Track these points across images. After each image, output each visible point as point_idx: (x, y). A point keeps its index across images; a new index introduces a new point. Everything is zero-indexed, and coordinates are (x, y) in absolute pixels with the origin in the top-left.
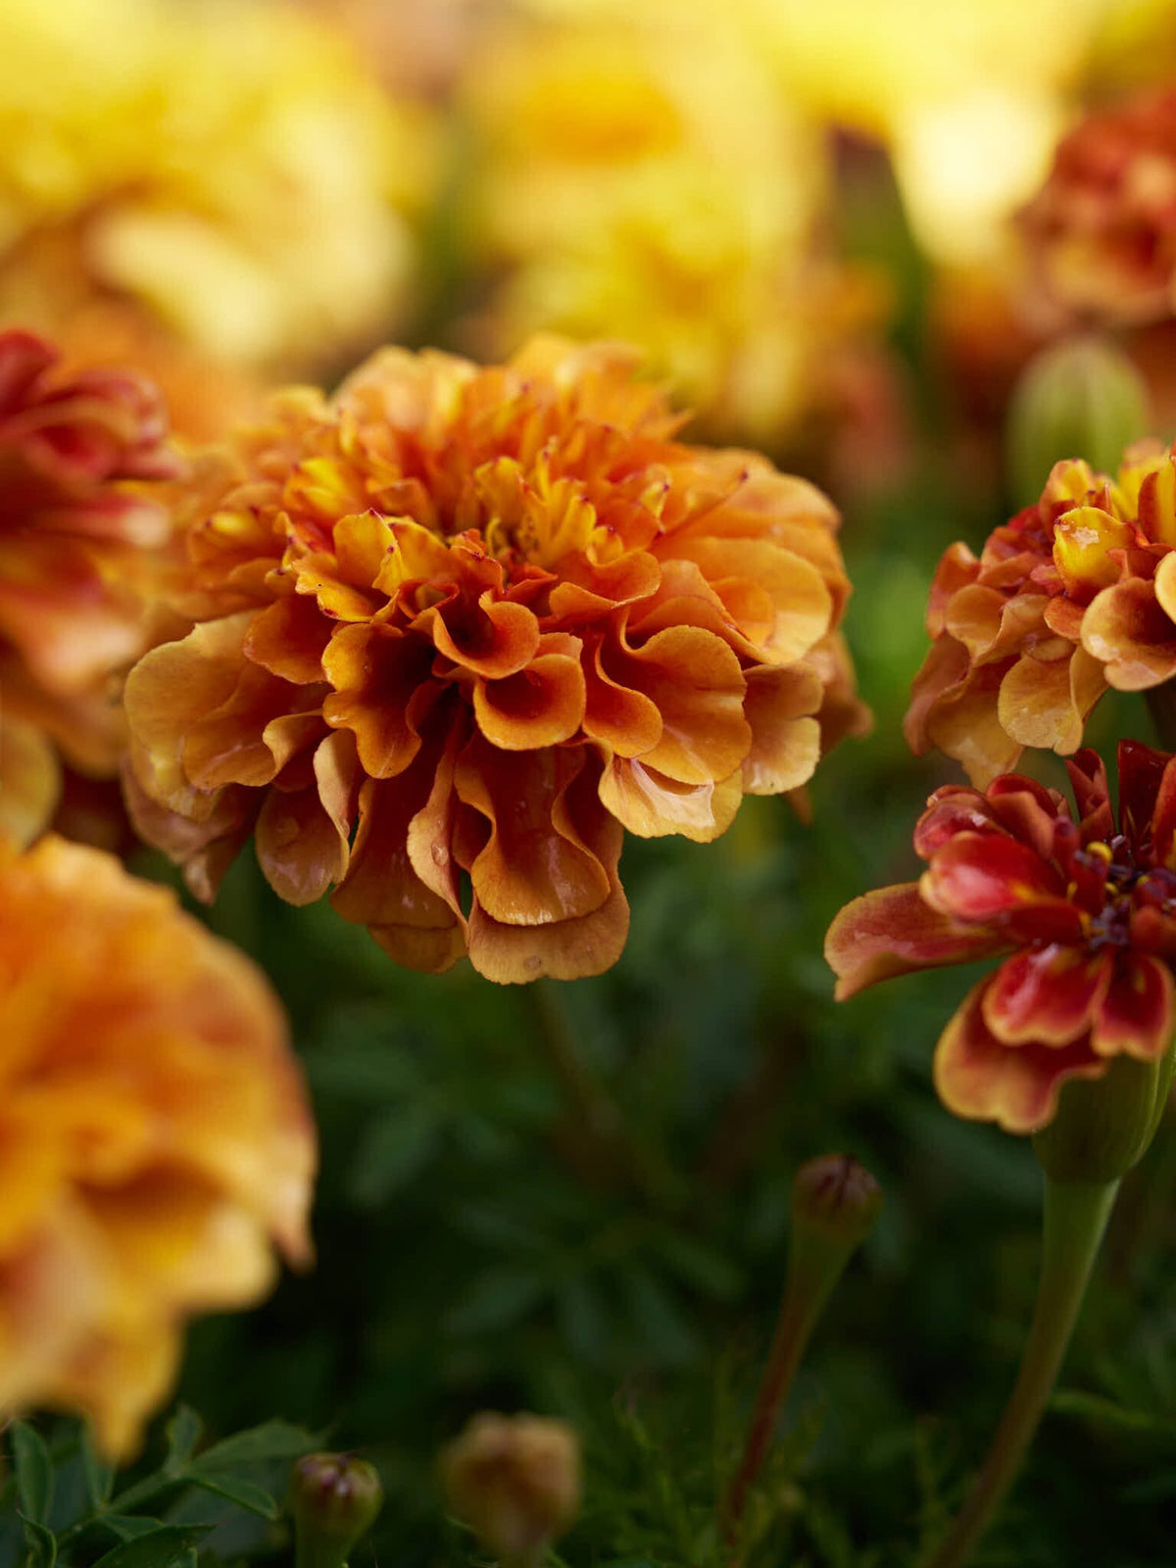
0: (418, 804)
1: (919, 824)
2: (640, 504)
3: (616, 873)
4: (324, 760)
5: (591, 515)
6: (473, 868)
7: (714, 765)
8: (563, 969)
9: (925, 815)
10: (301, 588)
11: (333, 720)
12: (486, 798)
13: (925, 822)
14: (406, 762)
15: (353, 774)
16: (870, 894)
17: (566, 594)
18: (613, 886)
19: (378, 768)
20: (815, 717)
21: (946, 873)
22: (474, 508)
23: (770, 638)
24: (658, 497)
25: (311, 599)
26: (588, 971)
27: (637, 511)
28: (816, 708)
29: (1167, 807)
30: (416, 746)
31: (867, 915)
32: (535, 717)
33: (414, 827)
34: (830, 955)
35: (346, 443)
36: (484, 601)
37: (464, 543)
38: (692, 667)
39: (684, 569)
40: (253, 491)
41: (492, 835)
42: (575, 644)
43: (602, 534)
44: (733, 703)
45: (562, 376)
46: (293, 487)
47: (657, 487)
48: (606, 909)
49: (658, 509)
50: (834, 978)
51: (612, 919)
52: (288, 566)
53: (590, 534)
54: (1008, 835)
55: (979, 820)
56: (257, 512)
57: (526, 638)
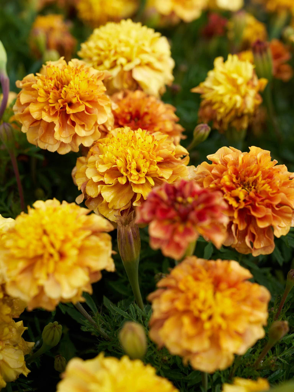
0: (247, 235)
3: (273, 241)
4: (233, 228)
5: (269, 187)
6: (254, 242)
7: (286, 223)
8: (263, 253)
10: (230, 203)
11: (234, 222)
12: (255, 232)
14: (244, 227)
15: (236, 229)
17: (267, 201)
18: (273, 243)
19: (241, 228)
22: (247, 181)
25: (232, 205)
26: (268, 253)
27: (275, 185)
30: (246, 225)
32: (263, 220)
33: (246, 237)
35: (229, 172)
36: (257, 205)
37: (252, 194)
38: (285, 210)
39: (282, 194)
40: (216, 181)
41: (257, 237)
42: (270, 210)
43: (271, 190)
44: (290, 215)
45: (258, 156)
46: (222, 181)
47: (278, 182)
48: (271, 245)
49: (278, 185)
51: (272, 247)
52: (226, 198)
53: (268, 189)
56: (216, 184)
57: (264, 211)
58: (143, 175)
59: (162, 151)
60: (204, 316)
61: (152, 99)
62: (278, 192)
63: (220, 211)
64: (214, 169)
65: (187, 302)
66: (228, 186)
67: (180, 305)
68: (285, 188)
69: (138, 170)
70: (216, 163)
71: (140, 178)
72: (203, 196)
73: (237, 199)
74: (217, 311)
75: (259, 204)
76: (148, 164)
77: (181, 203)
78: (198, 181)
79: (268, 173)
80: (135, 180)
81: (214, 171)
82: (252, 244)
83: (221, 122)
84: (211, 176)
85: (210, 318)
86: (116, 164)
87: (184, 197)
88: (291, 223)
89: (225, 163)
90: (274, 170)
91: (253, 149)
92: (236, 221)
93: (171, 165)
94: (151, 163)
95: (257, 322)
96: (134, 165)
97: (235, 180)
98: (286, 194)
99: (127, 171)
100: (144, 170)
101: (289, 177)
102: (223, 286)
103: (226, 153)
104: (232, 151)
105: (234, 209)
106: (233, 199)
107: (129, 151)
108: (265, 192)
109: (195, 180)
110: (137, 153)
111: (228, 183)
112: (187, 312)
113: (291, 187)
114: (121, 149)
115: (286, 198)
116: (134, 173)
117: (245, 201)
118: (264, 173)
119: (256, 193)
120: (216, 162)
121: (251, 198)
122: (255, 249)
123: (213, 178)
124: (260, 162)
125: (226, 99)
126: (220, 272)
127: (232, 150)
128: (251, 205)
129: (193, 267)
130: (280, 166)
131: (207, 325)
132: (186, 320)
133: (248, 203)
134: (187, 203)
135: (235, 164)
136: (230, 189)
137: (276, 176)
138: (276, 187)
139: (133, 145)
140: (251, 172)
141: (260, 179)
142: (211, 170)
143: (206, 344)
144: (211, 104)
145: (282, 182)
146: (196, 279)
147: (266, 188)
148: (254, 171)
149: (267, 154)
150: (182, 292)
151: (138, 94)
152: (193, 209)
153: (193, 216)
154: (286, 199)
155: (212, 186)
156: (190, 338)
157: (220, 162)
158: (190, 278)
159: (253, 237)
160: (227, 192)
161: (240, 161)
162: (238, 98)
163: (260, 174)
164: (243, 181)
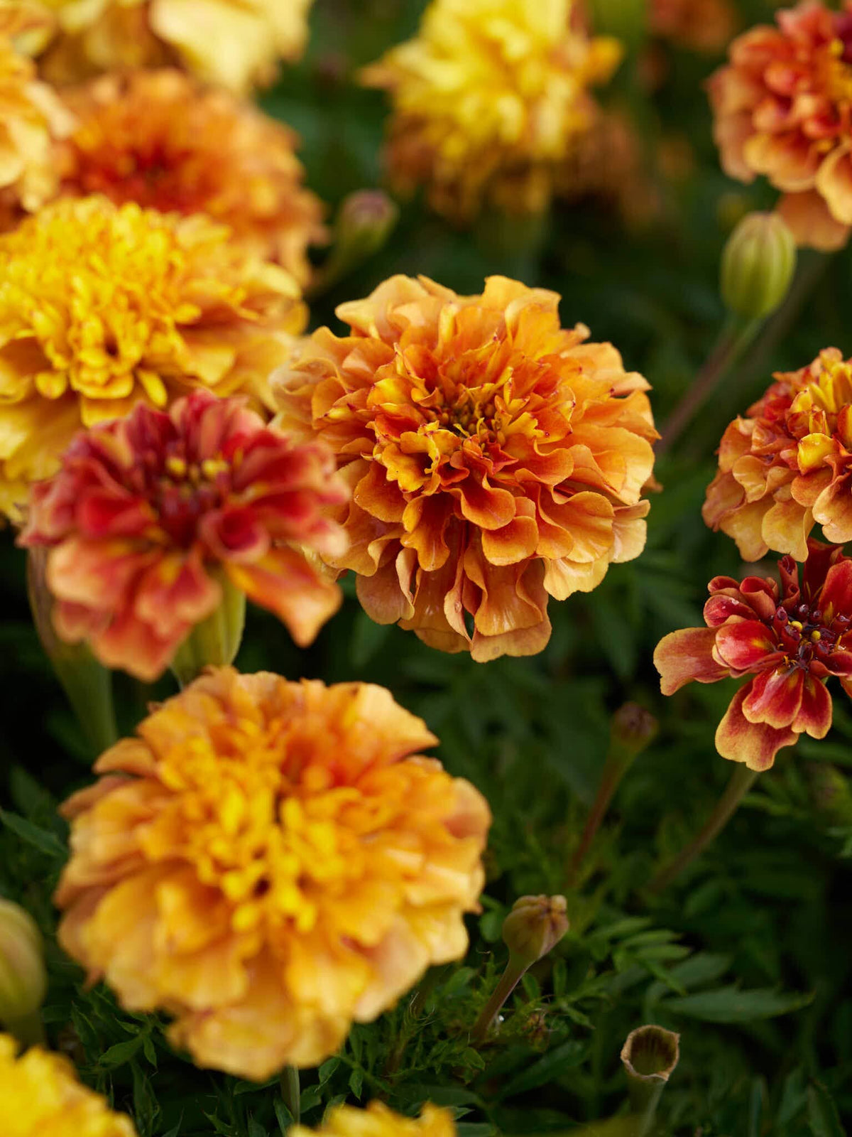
0: (450, 587)
1: (706, 604)
2: (559, 412)
3: (546, 612)
4: (401, 563)
5: (536, 423)
6: (477, 614)
7: (593, 551)
8: (514, 651)
9: (709, 599)
10: (390, 477)
11: (405, 543)
12: (482, 581)
13: (708, 604)
14: (442, 562)
15: (414, 566)
16: (676, 632)
17: (524, 473)
18: (544, 618)
19: (430, 564)
20: (644, 519)
21: (723, 641)
22: (466, 400)
23: (624, 483)
24: (569, 411)
25: (396, 482)
26: (528, 653)
27: (558, 416)
28: (645, 515)
29: (827, 590)
30: (447, 553)
31: (675, 642)
32: (508, 540)
33: (447, 598)
34: (656, 662)
35: (399, 369)
36: (485, 484)
37: (472, 447)
38: (587, 506)
39: (582, 450)
40: (352, 397)
41: (485, 597)
42: (531, 505)
43: (540, 433)
44: (607, 524)
45: (509, 315)
46: (373, 397)
47: (569, 404)
48: (539, 626)
49: (568, 418)
50: (659, 676)
51: (542, 631)
52: (378, 457)
53: (532, 430)
54: (750, 610)
55: (735, 602)
56: (351, 407)
57: (508, 506)
58: (122, 368)
59: (197, 286)
60: (235, 886)
61: (220, 104)
62: (569, 440)
63: (316, 512)
64: (353, 353)
65: (181, 830)
66: (392, 415)
67: (153, 842)
68: (595, 427)
69: (111, 349)
70: (364, 334)
71: (111, 380)
72: (259, 456)
73: (421, 461)
74: (286, 867)
75: (493, 483)
76: (143, 329)
77: (177, 480)
78: (294, 393)
79: (536, 373)
80: (92, 383)
81: (353, 362)
82: (468, 619)
83: (454, 189)
84: (340, 380)
85: (262, 888)
86: (29, 326)
87: (192, 457)
88: (611, 548)
89: (393, 333)
90: (565, 361)
91: (497, 285)
92: (412, 540)
93: (232, 334)
94: (157, 327)
95: (441, 906)
96: (92, 331)
97: (418, 395)
98: (595, 448)
99: (69, 353)
100: (131, 352)
101: (610, 389)
102: (316, 777)
103: (404, 300)
104: (423, 293)
105: (406, 497)
106: (404, 461)
107: (79, 283)
108: (522, 439)
109: (289, 394)
110: (107, 290)
111: (391, 407)
112: (177, 867)
113: (618, 424)
114: (53, 274)
115: (595, 466)
116: (93, 358)
117: (446, 470)
118: (521, 375)
119: (490, 445)
120: (363, 327)
121: (468, 461)
122: (480, 636)
123: (345, 386)
124: (514, 334)
125: (467, 111)
126: (313, 725)
127: (424, 287)
128: (463, 484)
129: (225, 704)
130: (594, 347)
131: (245, 918)
132: (171, 898)
133: (457, 479)
134: (204, 477)
135: (429, 338)
136: (399, 425)
137: (566, 386)
138: (560, 423)
139: (96, 260)
140: (482, 367)
141: (507, 394)
142: (342, 354)
143: (237, 983)
144: (418, 123)
145: (585, 406)
146: (226, 750)
147: (526, 424)
148: (492, 364)
149: (540, 308)
150: (169, 793)
151: (166, 86)
152: (218, 502)
153: (208, 526)
154: (594, 471)
155: (336, 413)
156: (186, 959)
157: (374, 332)
158: (202, 745)
159: (474, 597)
160: (386, 437)
161: (445, 330)
162: (509, 110)
163: (507, 377)
164: (450, 400)
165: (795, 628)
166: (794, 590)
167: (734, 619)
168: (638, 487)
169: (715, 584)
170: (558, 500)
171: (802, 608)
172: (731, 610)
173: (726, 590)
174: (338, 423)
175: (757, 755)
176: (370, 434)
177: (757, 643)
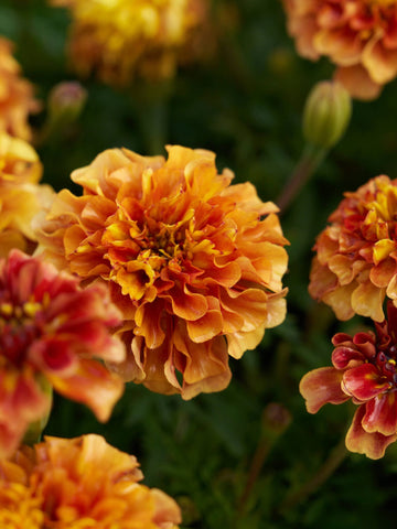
0: (166, 358)
1: (333, 354)
2: (227, 236)
3: (228, 366)
4: (134, 346)
5: (213, 246)
6: (184, 373)
8: (207, 389)
9: (334, 350)
10: (124, 293)
11: (136, 332)
12: (186, 350)
14: (161, 342)
15: (142, 346)
16: (314, 370)
17: (209, 280)
18: (227, 369)
19: (152, 345)
20: (285, 298)
21: (347, 380)
22: (164, 233)
23: (271, 276)
24: (234, 235)
25: (128, 295)
26: (216, 390)
27: (226, 239)
28: (285, 295)
30: (163, 336)
31: (313, 378)
32: (202, 324)
33: (165, 365)
34: (302, 391)
35: (121, 217)
36: (186, 291)
37: (174, 266)
38: (251, 297)
39: (244, 260)
40: (91, 238)
41: (189, 361)
42: (216, 301)
43: (216, 252)
44: (264, 306)
45: (187, 173)
46: (105, 237)
47: (233, 231)
48: (223, 374)
49: (234, 239)
50: (305, 400)
51: (225, 377)
52: (114, 278)
53: (211, 249)
54: (360, 354)
55: (351, 350)
56: (91, 244)
57: (202, 304)
62: (235, 254)
64: (87, 206)
66: (119, 247)
68: (250, 244)
70: (91, 193)
73: (141, 277)
75: (191, 288)
78: (52, 235)
79: (208, 212)
81: (88, 213)
82: (179, 376)
84: (81, 226)
88: (265, 319)
89: (112, 191)
90: (224, 199)
91: (175, 151)
92: (140, 332)
97: (134, 234)
98: (252, 258)
101: (257, 217)
103: (114, 167)
104: (127, 161)
105: (135, 304)
106: (130, 278)
108: (203, 255)
109: (47, 235)
111: (118, 243)
113: (264, 239)
115: (253, 269)
117: (158, 283)
118: (198, 215)
119: (184, 260)
120: (92, 188)
121: (171, 275)
122: (187, 385)
123: (85, 230)
124: (191, 184)
128: (171, 292)
130: (240, 186)
133: (166, 289)
134: (25, 315)
135: (135, 191)
136: (126, 254)
137: (228, 217)
138: (228, 244)
140: (172, 210)
141: (192, 227)
142: (80, 208)
145: (243, 230)
147: (206, 247)
148: (179, 207)
149: (205, 166)
154: (253, 272)
155: (81, 249)
157: (99, 191)
159: (182, 362)
160: (117, 263)
161: (146, 186)
162: (148, 16)
163: (190, 215)
164: (153, 233)
165: (391, 364)
166: (387, 339)
167: (352, 363)
168: (279, 278)
169: (336, 339)
170: (233, 295)
171: (392, 349)
172: (349, 356)
173: (344, 343)
174: (83, 255)
175: (372, 449)
176: (107, 262)
177: (368, 377)
